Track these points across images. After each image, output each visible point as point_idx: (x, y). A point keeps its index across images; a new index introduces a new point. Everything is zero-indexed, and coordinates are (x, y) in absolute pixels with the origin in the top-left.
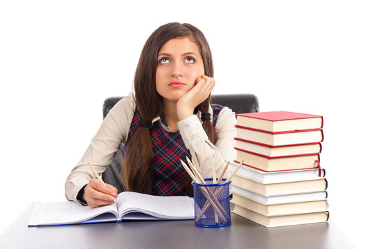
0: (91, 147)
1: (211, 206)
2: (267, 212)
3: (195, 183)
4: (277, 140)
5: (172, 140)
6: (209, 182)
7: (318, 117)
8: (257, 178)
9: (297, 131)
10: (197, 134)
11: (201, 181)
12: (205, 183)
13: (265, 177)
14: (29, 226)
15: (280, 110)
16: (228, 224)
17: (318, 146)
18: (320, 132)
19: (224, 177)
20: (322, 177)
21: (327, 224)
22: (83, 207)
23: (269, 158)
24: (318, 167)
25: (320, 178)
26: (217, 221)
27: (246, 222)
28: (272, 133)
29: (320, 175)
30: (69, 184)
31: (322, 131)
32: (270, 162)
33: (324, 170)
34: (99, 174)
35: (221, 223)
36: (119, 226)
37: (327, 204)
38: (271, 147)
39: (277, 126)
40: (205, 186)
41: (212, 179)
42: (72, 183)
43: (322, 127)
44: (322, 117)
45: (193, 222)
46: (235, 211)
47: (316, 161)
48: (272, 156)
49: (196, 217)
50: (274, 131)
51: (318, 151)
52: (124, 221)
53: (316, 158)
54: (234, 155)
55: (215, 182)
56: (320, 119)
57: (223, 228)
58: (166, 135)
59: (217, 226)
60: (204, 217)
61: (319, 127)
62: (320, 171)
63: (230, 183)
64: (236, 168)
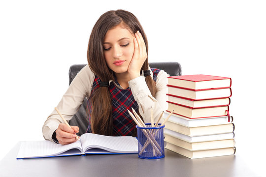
0: (62, 102)
1: (150, 144)
2: (191, 147)
3: (138, 127)
4: (198, 95)
5: (124, 95)
6: (149, 126)
7: (228, 78)
8: (184, 123)
9: (212, 89)
10: (142, 90)
11: (143, 126)
12: (146, 127)
13: (189, 122)
14: (17, 159)
15: (199, 74)
16: (163, 156)
17: (228, 99)
18: (229, 89)
19: (159, 123)
20: (230, 122)
21: (235, 156)
22: (56, 144)
23: (192, 108)
24: (228, 115)
25: (229, 123)
26: (155, 154)
27: (175, 155)
28: (194, 90)
29: (229, 121)
30: (45, 128)
31: (230, 89)
32: (193, 111)
33: (232, 117)
34: (67, 121)
35: (158, 156)
36: (83, 158)
37: (235, 142)
38: (194, 100)
39: (198, 85)
40: (146, 129)
41: (150, 124)
42: (48, 127)
43: (230, 86)
44: (231, 79)
45: (137, 155)
46: (167, 147)
47: (226, 111)
48: (194, 107)
49: (139, 151)
50: (196, 89)
51: (228, 103)
52: (86, 155)
53: (226, 108)
54: (166, 106)
55: (153, 126)
56: (230, 80)
57: (159, 160)
58: (120, 91)
59: (154, 158)
60: (145, 151)
61: (229, 86)
62: (229, 118)
63: (164, 126)
64: (169, 116)
